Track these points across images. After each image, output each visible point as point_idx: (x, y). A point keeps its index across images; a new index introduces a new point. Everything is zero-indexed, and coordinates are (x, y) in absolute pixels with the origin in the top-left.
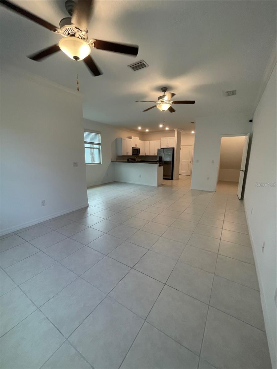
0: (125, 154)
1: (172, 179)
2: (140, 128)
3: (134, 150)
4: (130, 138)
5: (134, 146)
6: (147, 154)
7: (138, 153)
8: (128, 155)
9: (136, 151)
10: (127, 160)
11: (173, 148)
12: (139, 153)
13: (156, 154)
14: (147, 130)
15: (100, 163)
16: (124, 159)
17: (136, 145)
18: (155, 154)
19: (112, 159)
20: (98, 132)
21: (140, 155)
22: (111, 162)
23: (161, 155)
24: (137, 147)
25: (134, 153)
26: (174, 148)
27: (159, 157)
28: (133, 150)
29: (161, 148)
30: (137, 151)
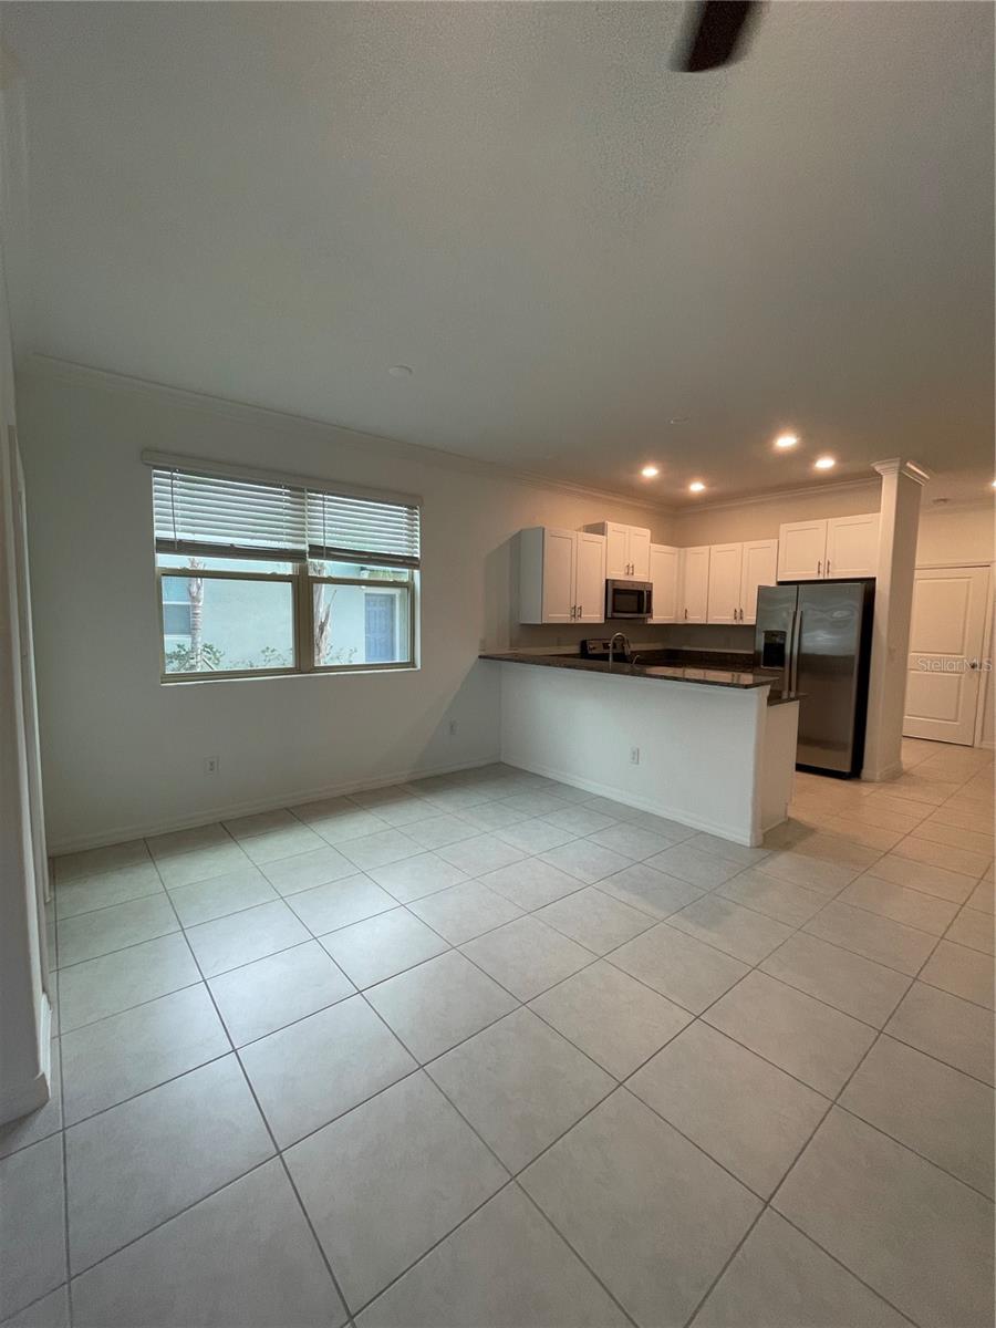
0: (561, 616)
1: (855, 773)
2: (650, 472)
3: (616, 591)
4: (599, 529)
5: (618, 574)
6: (696, 618)
7: (640, 611)
8: (581, 621)
9: (628, 600)
10: (575, 649)
11: (869, 583)
12: (649, 610)
13: (750, 619)
14: (697, 487)
15: (412, 664)
16: (559, 644)
17: (630, 569)
18: (739, 614)
19: (483, 642)
20: (409, 500)
21: (650, 621)
22: (480, 657)
23: (781, 622)
24: (639, 576)
25: (614, 610)
26: (874, 579)
27: (769, 634)
28: (610, 591)
29: (780, 583)
30: (634, 598)
